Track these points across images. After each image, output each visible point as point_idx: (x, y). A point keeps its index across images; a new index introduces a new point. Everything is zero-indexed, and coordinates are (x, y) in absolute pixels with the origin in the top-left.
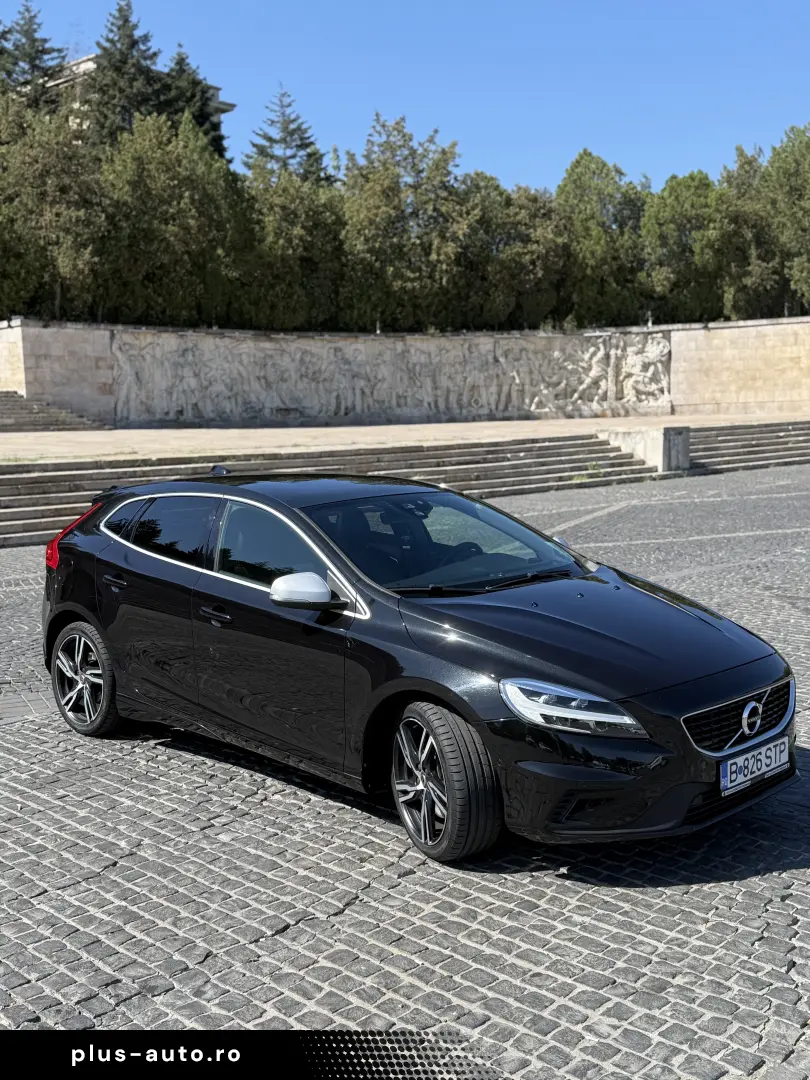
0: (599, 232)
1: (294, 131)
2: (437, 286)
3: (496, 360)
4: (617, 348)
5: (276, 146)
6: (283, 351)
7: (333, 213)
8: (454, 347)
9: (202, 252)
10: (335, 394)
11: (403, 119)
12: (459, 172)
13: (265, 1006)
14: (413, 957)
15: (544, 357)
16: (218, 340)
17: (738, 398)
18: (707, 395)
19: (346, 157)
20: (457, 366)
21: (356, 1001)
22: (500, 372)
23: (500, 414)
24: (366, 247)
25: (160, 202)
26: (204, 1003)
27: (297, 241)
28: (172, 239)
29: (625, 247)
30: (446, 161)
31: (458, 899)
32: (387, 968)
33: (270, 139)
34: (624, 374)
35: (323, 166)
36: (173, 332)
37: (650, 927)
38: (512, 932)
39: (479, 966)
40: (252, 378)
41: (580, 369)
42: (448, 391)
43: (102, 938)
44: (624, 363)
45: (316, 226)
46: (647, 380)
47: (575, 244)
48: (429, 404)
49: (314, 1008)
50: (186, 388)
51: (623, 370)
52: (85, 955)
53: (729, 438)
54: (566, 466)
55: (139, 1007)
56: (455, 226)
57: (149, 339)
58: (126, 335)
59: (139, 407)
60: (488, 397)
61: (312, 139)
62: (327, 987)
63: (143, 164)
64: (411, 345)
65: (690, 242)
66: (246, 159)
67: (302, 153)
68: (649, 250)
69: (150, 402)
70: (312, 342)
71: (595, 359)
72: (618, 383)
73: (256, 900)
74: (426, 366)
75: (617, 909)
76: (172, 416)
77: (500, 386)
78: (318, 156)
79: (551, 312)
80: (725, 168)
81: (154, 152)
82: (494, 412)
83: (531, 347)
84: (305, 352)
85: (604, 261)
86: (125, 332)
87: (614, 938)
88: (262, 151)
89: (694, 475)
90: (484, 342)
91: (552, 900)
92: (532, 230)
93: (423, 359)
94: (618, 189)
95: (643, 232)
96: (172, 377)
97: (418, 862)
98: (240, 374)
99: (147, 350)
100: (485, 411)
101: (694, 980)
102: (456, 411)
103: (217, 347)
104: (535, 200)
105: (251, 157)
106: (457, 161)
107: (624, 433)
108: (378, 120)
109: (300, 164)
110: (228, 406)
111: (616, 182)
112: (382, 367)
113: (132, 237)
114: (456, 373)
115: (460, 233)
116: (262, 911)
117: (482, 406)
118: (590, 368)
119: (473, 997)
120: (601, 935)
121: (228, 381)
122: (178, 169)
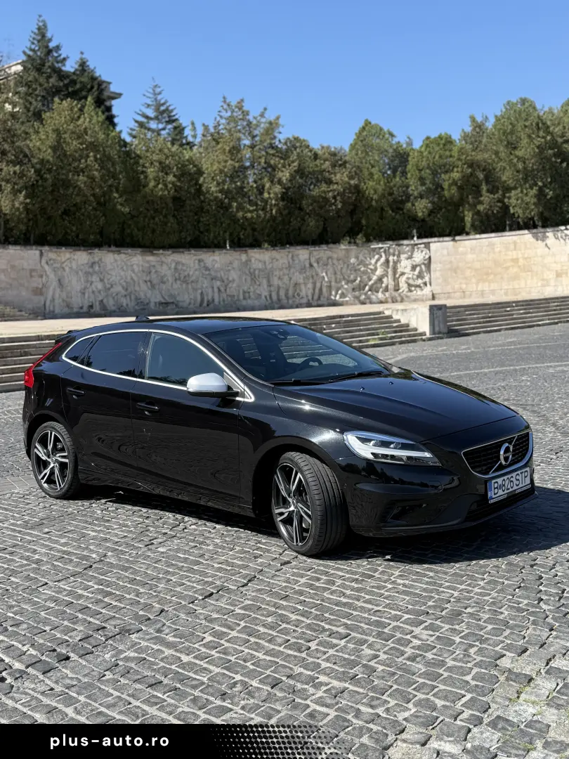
0: (379, 176)
1: (164, 111)
2: (268, 215)
3: (311, 265)
4: (394, 255)
5: (152, 122)
6: (162, 262)
7: (195, 166)
8: (282, 257)
9: (104, 194)
10: (200, 291)
11: (242, 100)
12: (282, 137)
13: (204, 635)
14: (296, 606)
15: (344, 263)
16: (116, 255)
17: (477, 288)
18: (457, 286)
19: (202, 128)
20: (284, 270)
21: (262, 630)
22: (314, 274)
23: (315, 303)
24: (218, 189)
25: (73, 160)
26: (165, 636)
27: (171, 186)
28: (82, 185)
29: (397, 186)
30: (273, 130)
31: (321, 575)
32: (280, 612)
33: (147, 117)
34: (399, 273)
35: (185, 135)
36: (84, 250)
37: (447, 584)
38: (358, 590)
39: (340, 608)
40: (141, 282)
41: (369, 271)
42: (279, 288)
43: (90, 606)
44: (399, 265)
45: (183, 175)
46: (415, 277)
47: (363, 184)
48: (266, 297)
49: (237, 635)
50: (94, 289)
51: (399, 270)
52: (80, 616)
53: (473, 312)
54: (364, 333)
55: (121, 640)
56: (280, 174)
57: (68, 255)
58: (51, 253)
59: (62, 304)
60: (306, 291)
61: (177, 117)
62: (243, 624)
63: (60, 133)
64: (252, 257)
65: (440, 182)
66: (130, 131)
67: (170, 126)
68: (413, 188)
69: (68, 300)
70: (182, 255)
71: (379, 264)
72: (396, 280)
73: (189, 581)
74: (263, 271)
75: (425, 575)
76: (85, 309)
77: (314, 284)
78: (181, 128)
79: (347, 232)
80: (463, 130)
81: (68, 125)
82: (311, 301)
83: (335, 256)
84: (177, 263)
85: (383, 196)
86: (51, 251)
87: (425, 590)
88: (141, 125)
89: (450, 337)
90: (303, 253)
91: (383, 573)
92: (333, 176)
93: (260, 266)
94: (391, 146)
95: (409, 176)
96: (85, 282)
97: (293, 557)
98: (132, 279)
99: (66, 264)
100: (304, 301)
101: (478, 609)
102: (284, 301)
103: (116, 261)
104: (334, 154)
105: (134, 130)
106: (281, 129)
107: (402, 310)
108: (225, 102)
109: (169, 134)
110: (124, 301)
111: (389, 142)
112: (232, 272)
113: (54, 185)
114: (284, 275)
115: (284, 178)
116: (194, 586)
117: (302, 298)
118: (376, 269)
119: (339, 624)
120: (417, 589)
121: (124, 284)
122: (86, 137)
